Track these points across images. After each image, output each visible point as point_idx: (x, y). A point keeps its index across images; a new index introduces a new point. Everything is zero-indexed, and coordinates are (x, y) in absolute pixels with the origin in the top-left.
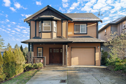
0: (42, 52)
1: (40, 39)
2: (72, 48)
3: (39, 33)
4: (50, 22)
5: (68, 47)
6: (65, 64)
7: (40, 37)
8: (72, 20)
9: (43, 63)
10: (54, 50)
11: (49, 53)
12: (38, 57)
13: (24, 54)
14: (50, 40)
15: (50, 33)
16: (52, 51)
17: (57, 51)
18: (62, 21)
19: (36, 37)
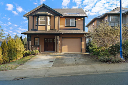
0: (38, 42)
1: (37, 31)
2: (62, 38)
3: (36, 26)
4: (45, 17)
5: (59, 37)
6: (57, 51)
7: (37, 29)
8: (62, 15)
9: (39, 50)
10: (49, 40)
11: (44, 43)
12: (35, 45)
13: (23, 43)
14: (45, 32)
15: (45, 26)
16: (47, 40)
17: (51, 40)
18: (55, 17)
19: (33, 30)
